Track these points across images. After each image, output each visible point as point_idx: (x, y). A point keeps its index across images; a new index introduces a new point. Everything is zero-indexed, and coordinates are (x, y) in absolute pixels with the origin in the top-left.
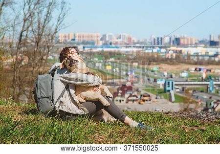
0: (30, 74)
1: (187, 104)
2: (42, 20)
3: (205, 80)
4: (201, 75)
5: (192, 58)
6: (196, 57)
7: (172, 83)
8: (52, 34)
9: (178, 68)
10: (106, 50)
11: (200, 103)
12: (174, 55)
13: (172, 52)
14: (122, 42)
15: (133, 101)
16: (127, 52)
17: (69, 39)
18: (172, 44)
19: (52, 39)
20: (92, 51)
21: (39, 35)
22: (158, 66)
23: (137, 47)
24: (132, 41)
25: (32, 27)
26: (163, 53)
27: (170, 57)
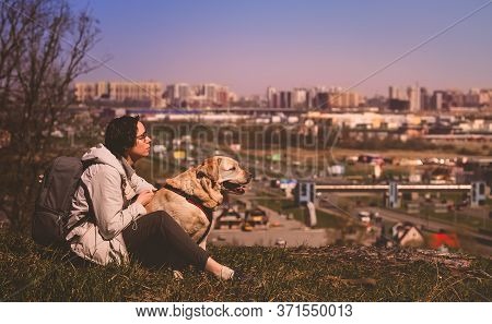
4: (371, 171)
5: (352, 134)
7: (312, 187)
8: (61, 83)
10: (173, 117)
13: (312, 123)
14: (208, 101)
16: (218, 122)
17: (97, 94)
18: (310, 105)
23: (238, 112)
24: (228, 99)
26: (292, 124)
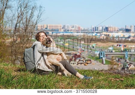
0: (21, 48)
1: (112, 66)
2: (28, 17)
3: (123, 52)
4: (120, 49)
5: (115, 39)
6: (118, 38)
7: (104, 53)
8: (34, 25)
9: (107, 45)
10: (65, 34)
11: (120, 65)
12: (105, 37)
13: (104, 35)
14: (75, 29)
15: (81, 63)
16: (77, 35)
17: (44, 28)
18: (103, 31)
19: (34, 28)
20: (57, 35)
21: (26, 25)
22: (95, 44)
23: (83, 33)
24: (80, 29)
25: (23, 21)
26: (98, 36)
27: (102, 38)
